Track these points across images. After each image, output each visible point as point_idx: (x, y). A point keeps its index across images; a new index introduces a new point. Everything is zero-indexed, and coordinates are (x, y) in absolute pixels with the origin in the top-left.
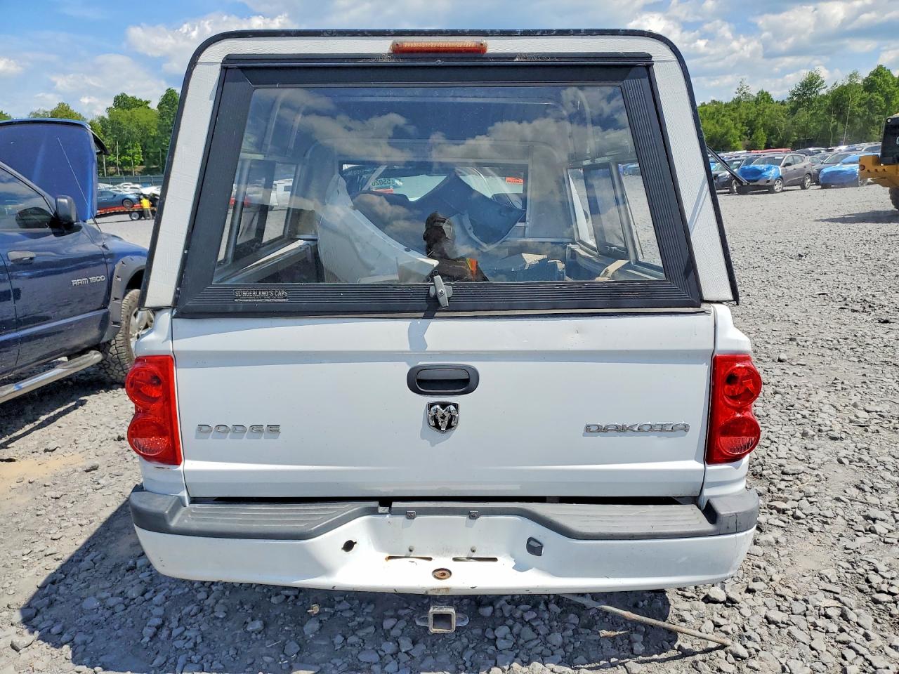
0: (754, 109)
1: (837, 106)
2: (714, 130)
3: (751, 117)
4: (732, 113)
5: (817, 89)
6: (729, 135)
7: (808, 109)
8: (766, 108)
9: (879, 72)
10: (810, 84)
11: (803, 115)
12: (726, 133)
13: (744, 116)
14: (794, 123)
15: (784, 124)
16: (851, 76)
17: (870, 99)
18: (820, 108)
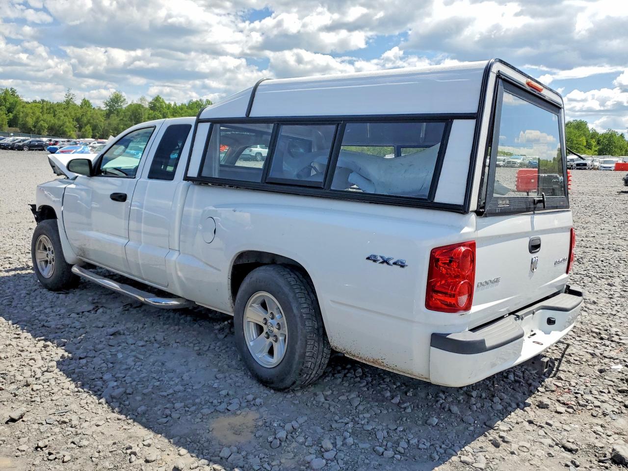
0: (80, 111)
1: (135, 117)
2: (53, 122)
3: (79, 115)
4: (64, 111)
5: (122, 104)
6: (65, 126)
7: (117, 115)
8: (88, 111)
9: (157, 99)
10: (116, 100)
11: (115, 119)
12: (63, 125)
13: (73, 114)
14: (109, 124)
15: (102, 123)
16: (141, 99)
17: (154, 115)
18: (125, 116)
